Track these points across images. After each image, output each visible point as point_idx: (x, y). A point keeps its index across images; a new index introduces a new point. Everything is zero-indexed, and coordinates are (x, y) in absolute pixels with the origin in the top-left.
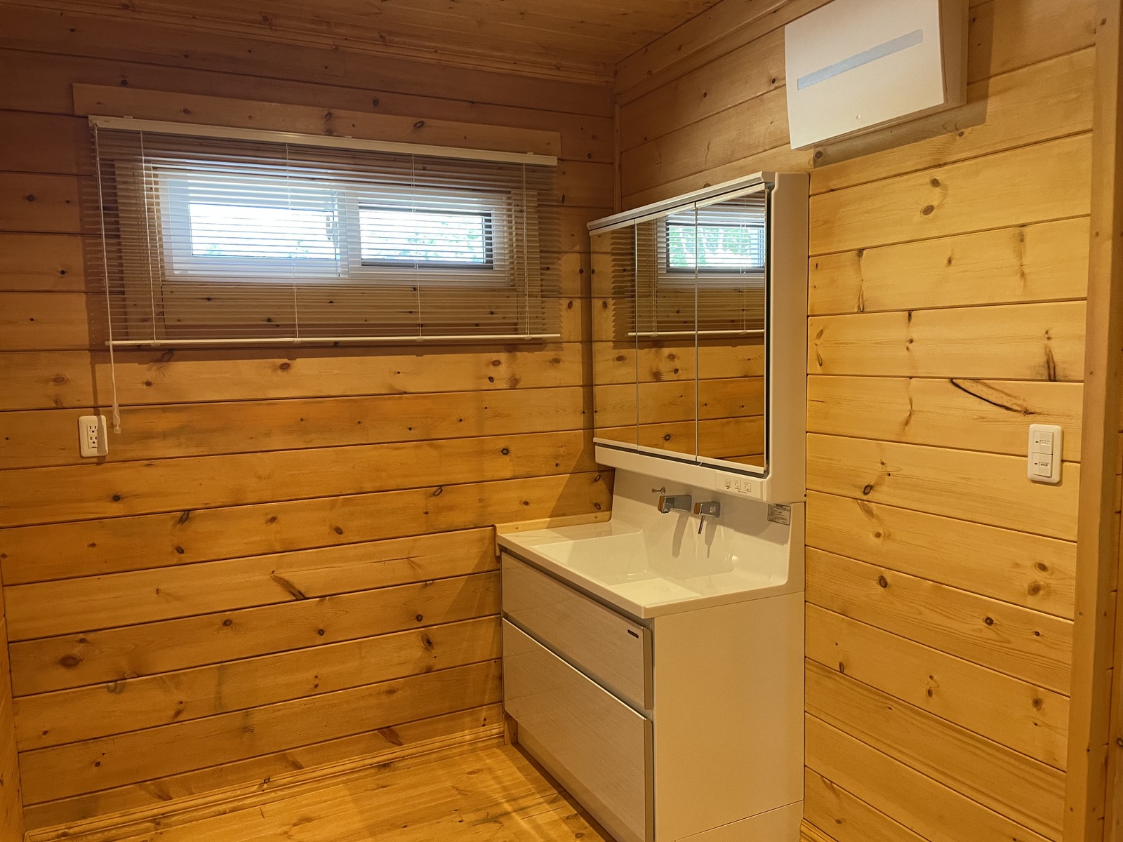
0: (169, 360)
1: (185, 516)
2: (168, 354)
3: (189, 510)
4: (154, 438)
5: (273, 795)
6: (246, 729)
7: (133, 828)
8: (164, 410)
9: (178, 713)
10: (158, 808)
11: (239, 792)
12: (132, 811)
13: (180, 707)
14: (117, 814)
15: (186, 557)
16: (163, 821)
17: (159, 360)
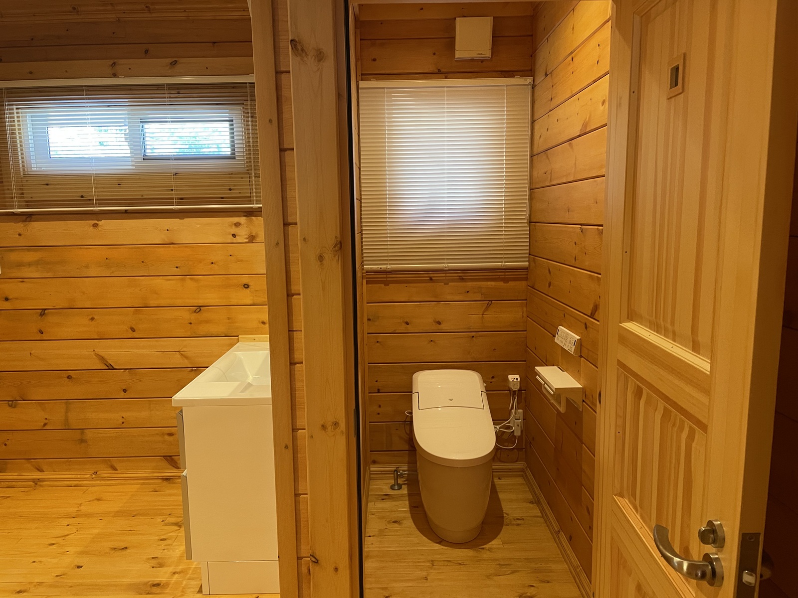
0: (30, 221)
1: (43, 312)
2: (29, 217)
3: (45, 309)
4: (24, 266)
5: (99, 482)
6: (82, 441)
7: (23, 483)
8: (29, 250)
9: (45, 425)
10: (37, 475)
11: (79, 476)
12: (24, 474)
13: (46, 421)
14: (16, 474)
15: (45, 336)
16: (39, 483)
17: (24, 221)
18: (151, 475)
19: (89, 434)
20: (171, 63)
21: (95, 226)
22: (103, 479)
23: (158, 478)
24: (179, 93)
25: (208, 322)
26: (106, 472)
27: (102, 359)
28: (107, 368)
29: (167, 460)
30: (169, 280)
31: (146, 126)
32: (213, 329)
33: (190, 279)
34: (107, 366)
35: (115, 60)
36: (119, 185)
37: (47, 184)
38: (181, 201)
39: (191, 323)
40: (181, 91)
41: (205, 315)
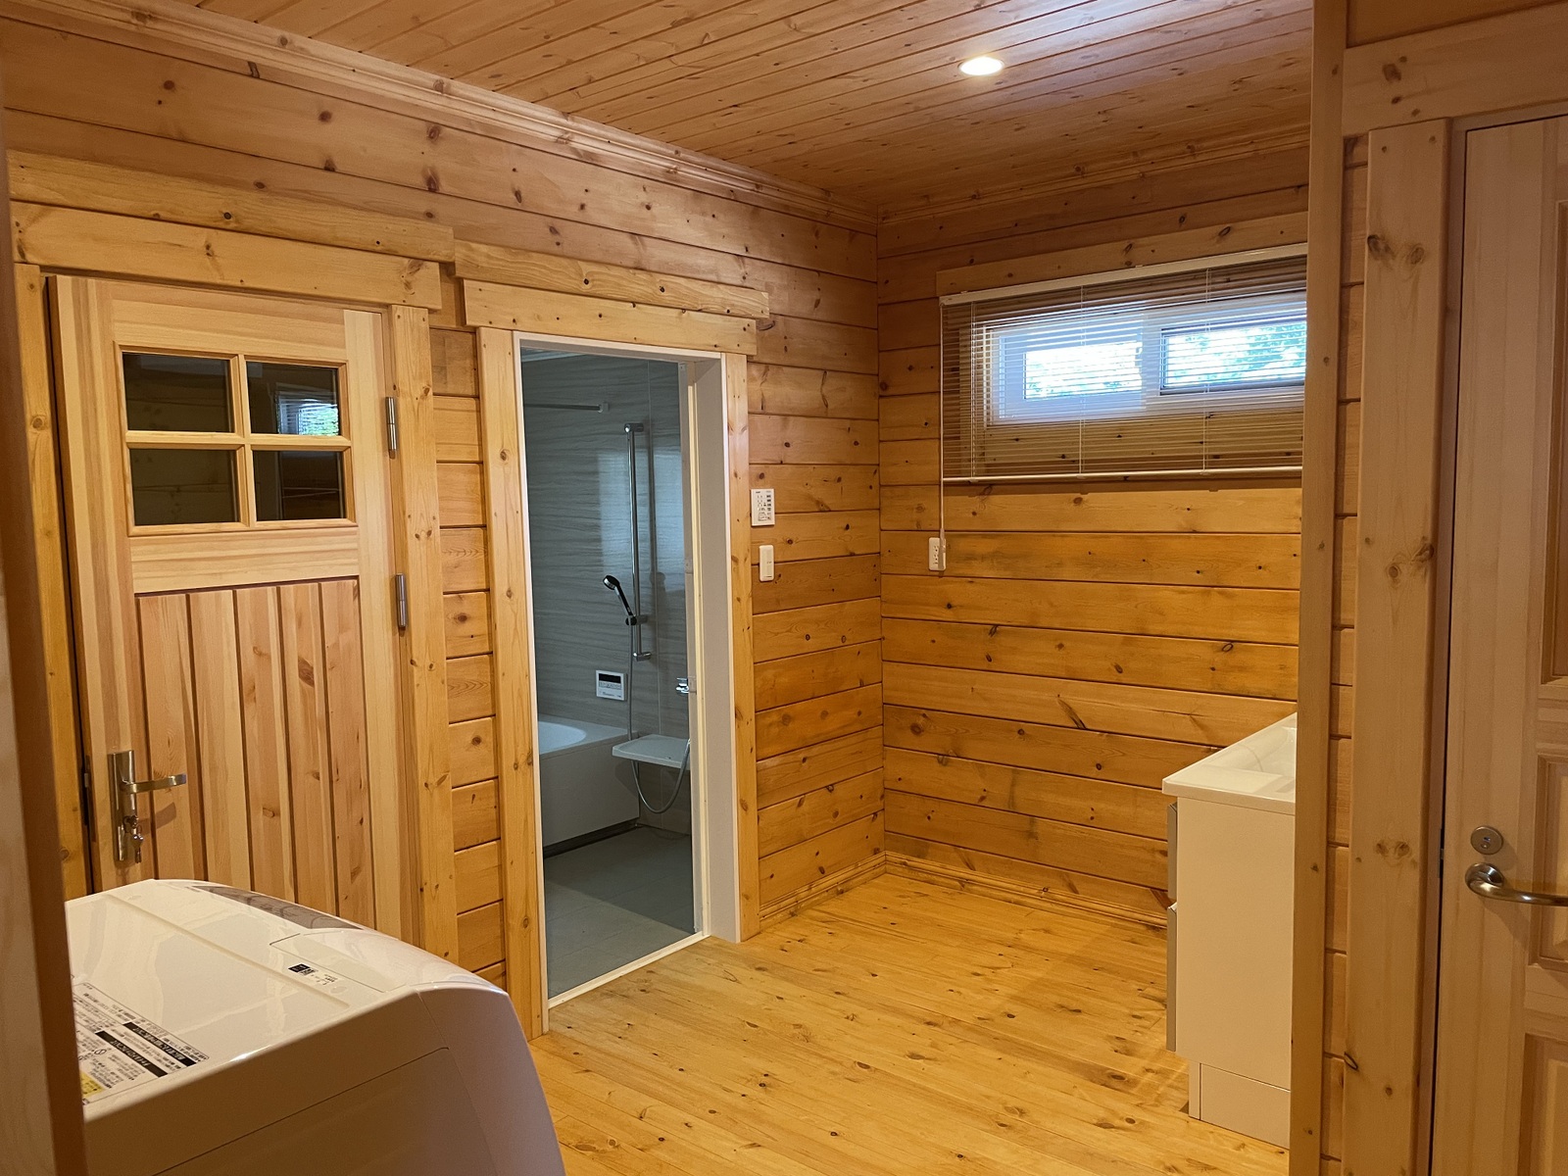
0: (989, 494)
1: (994, 629)
2: (988, 488)
3: (997, 625)
4: (976, 559)
5: (1049, 905)
6: (1031, 835)
7: (947, 881)
8: (984, 537)
9: (983, 798)
10: (964, 873)
11: (1022, 889)
12: (948, 866)
13: (984, 794)
14: (937, 864)
15: (993, 666)
16: (966, 885)
17: (982, 494)
18: (1129, 914)
19: (1042, 827)
20: (1220, 234)
21: (1078, 501)
22: (1056, 902)
23: (1139, 922)
24: (1229, 281)
25: (1242, 669)
26: (1061, 893)
27: (1070, 712)
28: (1076, 726)
29: (1156, 895)
30: (1183, 592)
31: (1171, 340)
32: (1251, 683)
33: (1219, 593)
34: (1076, 723)
35: (1132, 241)
36: (1119, 436)
37: (1017, 440)
38: (1216, 460)
39: (1213, 669)
40: (1232, 278)
41: (1239, 657)
